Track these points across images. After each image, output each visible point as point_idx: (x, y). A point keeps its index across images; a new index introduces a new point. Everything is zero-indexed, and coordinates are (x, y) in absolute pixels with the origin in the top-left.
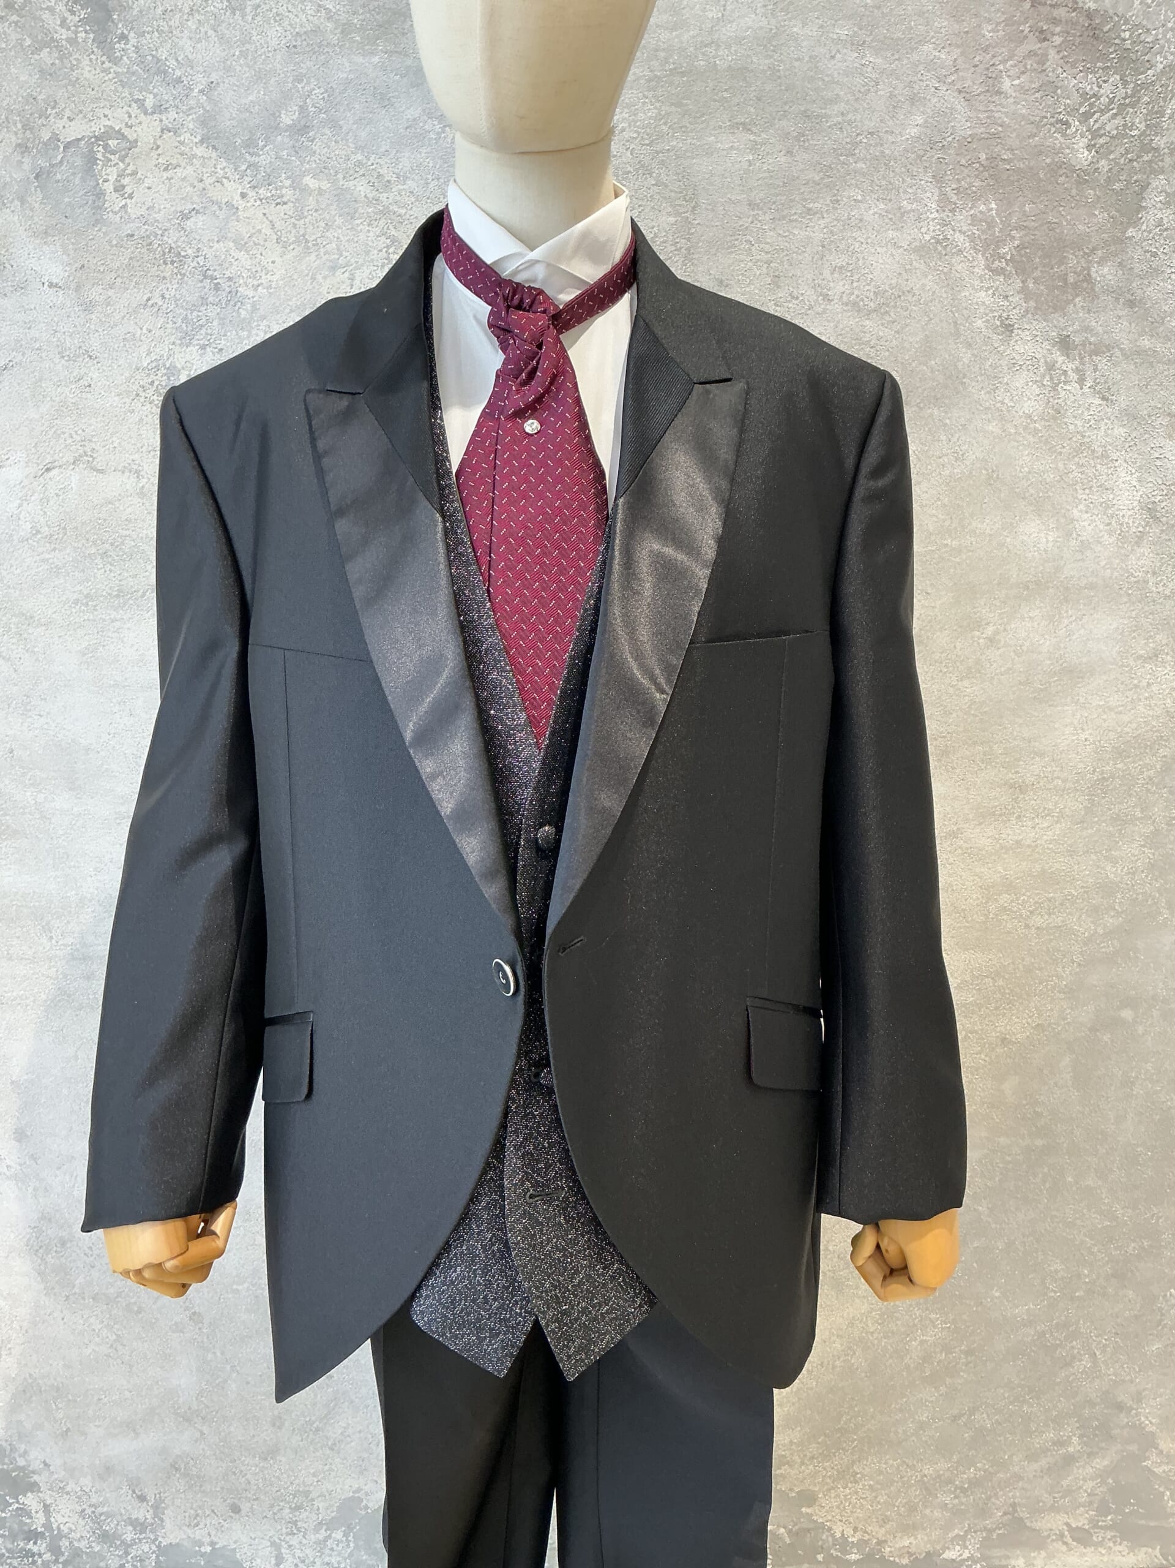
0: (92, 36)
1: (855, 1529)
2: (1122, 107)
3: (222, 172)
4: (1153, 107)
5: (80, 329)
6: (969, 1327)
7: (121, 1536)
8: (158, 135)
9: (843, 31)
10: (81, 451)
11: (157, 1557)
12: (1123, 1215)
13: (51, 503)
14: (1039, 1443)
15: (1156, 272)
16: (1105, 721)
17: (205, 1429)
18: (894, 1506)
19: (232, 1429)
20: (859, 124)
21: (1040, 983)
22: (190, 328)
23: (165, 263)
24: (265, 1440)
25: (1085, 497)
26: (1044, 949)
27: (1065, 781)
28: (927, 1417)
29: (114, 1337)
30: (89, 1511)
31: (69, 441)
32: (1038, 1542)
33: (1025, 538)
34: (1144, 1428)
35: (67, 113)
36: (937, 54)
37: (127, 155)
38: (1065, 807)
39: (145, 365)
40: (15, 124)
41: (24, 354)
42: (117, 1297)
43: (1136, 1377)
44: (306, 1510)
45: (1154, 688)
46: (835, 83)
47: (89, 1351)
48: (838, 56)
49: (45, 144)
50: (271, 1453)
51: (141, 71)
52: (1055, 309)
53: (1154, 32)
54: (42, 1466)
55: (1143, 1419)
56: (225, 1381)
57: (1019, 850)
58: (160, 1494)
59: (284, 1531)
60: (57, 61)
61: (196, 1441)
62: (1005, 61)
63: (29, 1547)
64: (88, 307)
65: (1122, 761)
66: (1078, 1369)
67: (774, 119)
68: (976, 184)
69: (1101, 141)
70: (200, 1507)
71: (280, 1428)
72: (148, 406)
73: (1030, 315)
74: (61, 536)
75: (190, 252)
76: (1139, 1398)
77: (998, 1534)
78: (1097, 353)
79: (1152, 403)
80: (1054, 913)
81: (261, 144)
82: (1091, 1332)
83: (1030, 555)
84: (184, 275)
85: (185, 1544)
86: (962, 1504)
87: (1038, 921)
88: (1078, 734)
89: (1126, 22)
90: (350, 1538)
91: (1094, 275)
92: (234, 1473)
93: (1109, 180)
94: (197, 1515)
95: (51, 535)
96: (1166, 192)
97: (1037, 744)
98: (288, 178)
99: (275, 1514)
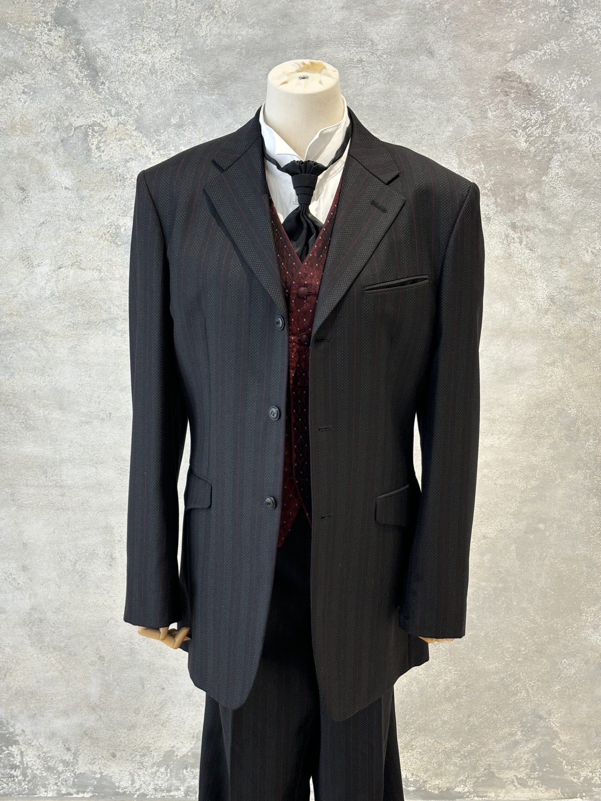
0: (89, 82)
1: (412, 775)
2: (541, 125)
3: (144, 143)
4: (555, 125)
5: (78, 207)
6: (467, 673)
7: (57, 768)
8: (116, 125)
9: (418, 91)
10: (75, 260)
11: (74, 779)
12: (541, 622)
13: (60, 283)
14: (501, 734)
15: (555, 195)
16: (531, 391)
17: (102, 714)
18: (431, 763)
19: (115, 714)
20: (424, 131)
21: (502, 510)
22: (127, 209)
23: (117, 181)
24: (130, 720)
25: (522, 292)
26: (504, 495)
27: (513, 418)
28: (447, 718)
29: (61, 668)
30: (42, 755)
31: (70, 256)
32: (502, 785)
33: (495, 310)
34: (552, 729)
35: (77, 114)
36: (460, 101)
37: (102, 134)
38: (513, 430)
39: (106, 224)
40: (53, 118)
41: (52, 217)
42: (64, 648)
43: (548, 702)
44: (148, 757)
45: (554, 377)
46: (414, 112)
47: (49, 674)
48: (416, 101)
49: (66, 127)
50: (132, 727)
51: (110, 98)
52: (509, 211)
53: (555, 93)
54: (21, 732)
55: (552, 724)
56: (113, 691)
57: (492, 449)
58: (77, 747)
59: (136, 767)
60: (73, 92)
61: (97, 721)
62: (489, 104)
63: (12, 772)
64: (82, 199)
65: (539, 410)
66: (520, 697)
67: (387, 127)
68: (475, 157)
69: (532, 139)
70: (97, 754)
71: (138, 714)
72: (106, 242)
73: (498, 214)
74: (64, 297)
75: (128, 176)
76: (549, 713)
77: (482, 780)
78: (528, 230)
79: (553, 252)
80: (508, 478)
81: (162, 131)
82: (526, 679)
83: (497, 317)
84: (125, 186)
85: (88, 772)
86: (464, 763)
87: (500, 482)
88: (519, 397)
89: (543, 89)
90: (168, 771)
91: (527, 196)
92: (114, 737)
93: (535, 156)
94: (95, 758)
95: (60, 296)
96: (560, 161)
97: (501, 401)
98: (173, 146)
99: (132, 758)
